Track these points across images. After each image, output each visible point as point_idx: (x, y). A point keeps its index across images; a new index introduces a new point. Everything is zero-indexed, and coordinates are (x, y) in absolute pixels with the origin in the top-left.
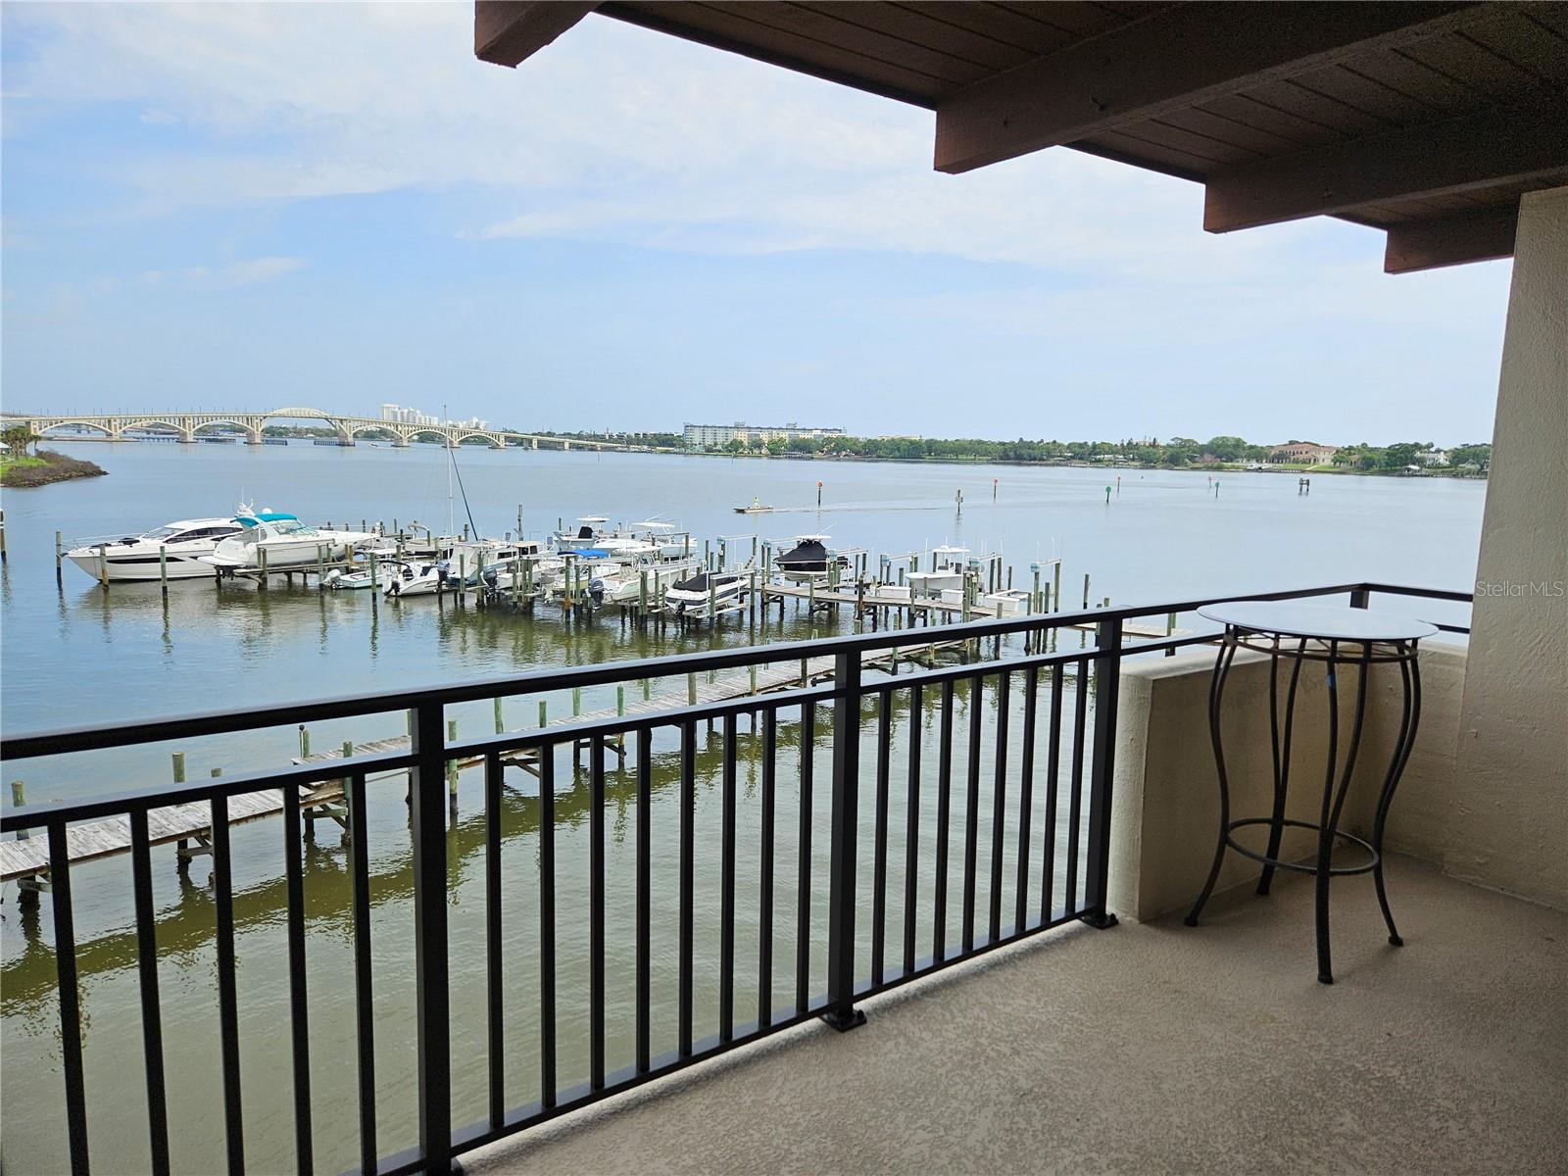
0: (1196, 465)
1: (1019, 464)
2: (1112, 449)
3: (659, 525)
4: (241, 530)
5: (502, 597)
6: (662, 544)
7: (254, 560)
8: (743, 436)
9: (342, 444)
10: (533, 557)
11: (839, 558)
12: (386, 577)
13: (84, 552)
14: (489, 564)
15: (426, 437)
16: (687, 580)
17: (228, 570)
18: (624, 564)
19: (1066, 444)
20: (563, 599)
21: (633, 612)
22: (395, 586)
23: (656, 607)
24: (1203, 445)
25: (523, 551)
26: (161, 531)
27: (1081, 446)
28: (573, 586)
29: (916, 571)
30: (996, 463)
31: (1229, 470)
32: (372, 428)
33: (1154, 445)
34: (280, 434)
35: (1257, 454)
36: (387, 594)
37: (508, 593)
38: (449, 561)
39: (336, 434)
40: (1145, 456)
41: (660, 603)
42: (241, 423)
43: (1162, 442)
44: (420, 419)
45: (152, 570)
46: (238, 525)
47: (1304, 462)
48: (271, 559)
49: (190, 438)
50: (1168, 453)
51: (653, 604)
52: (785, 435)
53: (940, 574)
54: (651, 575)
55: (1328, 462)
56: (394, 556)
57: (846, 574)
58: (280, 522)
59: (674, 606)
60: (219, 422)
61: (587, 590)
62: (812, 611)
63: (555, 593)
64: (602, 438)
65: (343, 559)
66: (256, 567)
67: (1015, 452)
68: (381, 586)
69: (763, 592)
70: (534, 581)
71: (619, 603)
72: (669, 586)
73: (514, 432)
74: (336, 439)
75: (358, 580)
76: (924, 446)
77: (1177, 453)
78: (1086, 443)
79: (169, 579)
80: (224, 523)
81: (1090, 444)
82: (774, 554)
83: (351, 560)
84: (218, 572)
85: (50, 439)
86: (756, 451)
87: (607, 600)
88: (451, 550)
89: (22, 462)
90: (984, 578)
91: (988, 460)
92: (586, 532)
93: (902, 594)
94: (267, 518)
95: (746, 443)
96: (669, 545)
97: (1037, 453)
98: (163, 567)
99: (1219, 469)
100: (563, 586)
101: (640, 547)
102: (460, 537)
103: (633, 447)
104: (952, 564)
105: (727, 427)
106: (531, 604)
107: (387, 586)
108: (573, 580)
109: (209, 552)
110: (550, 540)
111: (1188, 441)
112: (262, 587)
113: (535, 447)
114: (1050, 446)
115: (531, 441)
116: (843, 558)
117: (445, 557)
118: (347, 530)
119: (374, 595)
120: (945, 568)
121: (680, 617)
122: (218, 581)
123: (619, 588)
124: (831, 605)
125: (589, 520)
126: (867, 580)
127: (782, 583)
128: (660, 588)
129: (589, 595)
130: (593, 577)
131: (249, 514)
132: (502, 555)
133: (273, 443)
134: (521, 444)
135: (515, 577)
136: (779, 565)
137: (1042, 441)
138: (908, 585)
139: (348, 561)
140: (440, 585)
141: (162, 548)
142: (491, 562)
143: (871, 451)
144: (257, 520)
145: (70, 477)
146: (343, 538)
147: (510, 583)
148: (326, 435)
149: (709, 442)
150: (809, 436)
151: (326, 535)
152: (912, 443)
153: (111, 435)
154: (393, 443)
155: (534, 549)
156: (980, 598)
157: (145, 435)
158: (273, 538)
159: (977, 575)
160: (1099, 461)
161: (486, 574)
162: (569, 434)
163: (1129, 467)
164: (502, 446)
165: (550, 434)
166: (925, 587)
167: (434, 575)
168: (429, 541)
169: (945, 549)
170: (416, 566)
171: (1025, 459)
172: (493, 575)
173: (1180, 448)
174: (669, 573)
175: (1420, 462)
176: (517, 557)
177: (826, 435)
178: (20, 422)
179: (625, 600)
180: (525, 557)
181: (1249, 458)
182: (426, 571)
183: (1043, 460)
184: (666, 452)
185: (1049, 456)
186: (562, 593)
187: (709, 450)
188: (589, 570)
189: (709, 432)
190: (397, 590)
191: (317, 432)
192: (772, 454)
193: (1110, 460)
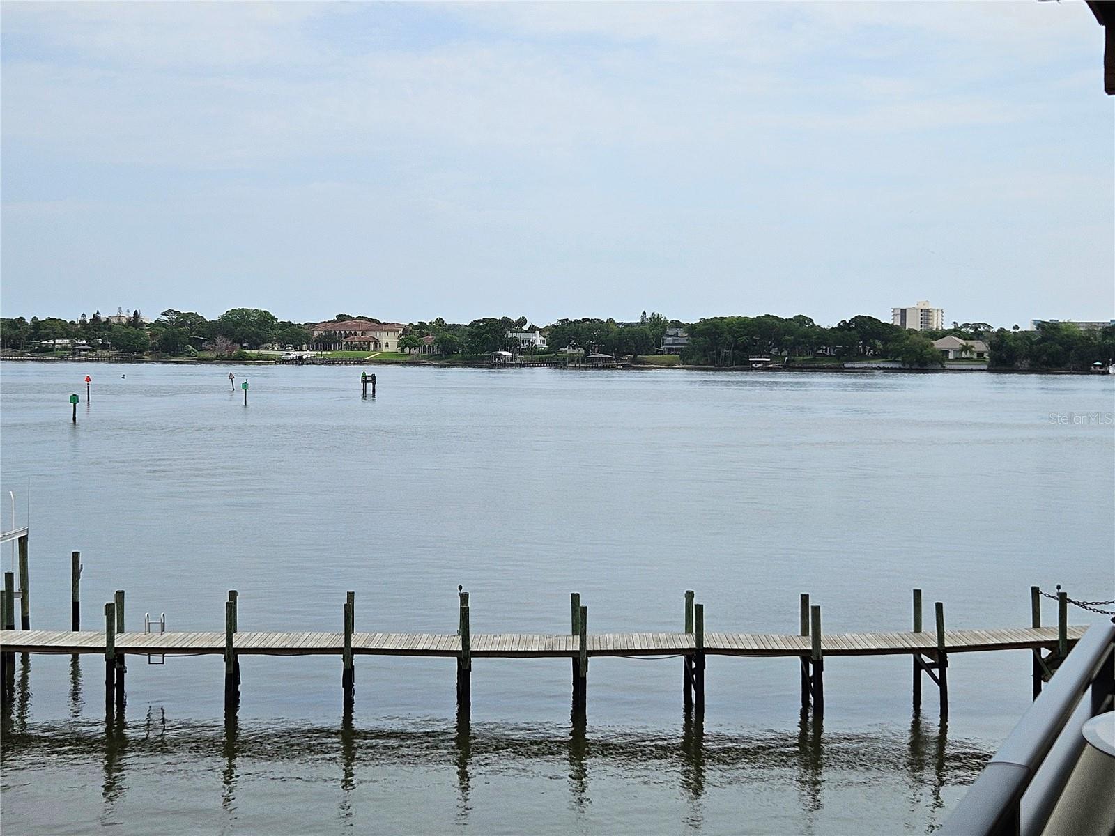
0: (206, 355)
2: (67, 330)
24: (211, 323)
33: (135, 321)
35: (293, 335)
40: (122, 341)
43: (149, 317)
47: (360, 348)
50: (159, 336)
55: (394, 347)
77: (174, 335)
81: (28, 321)
99: (241, 360)
111: (189, 315)
160: (48, 350)
163: (97, 359)
173: (177, 326)
175: (512, 345)
181: (284, 342)
193: (65, 349)
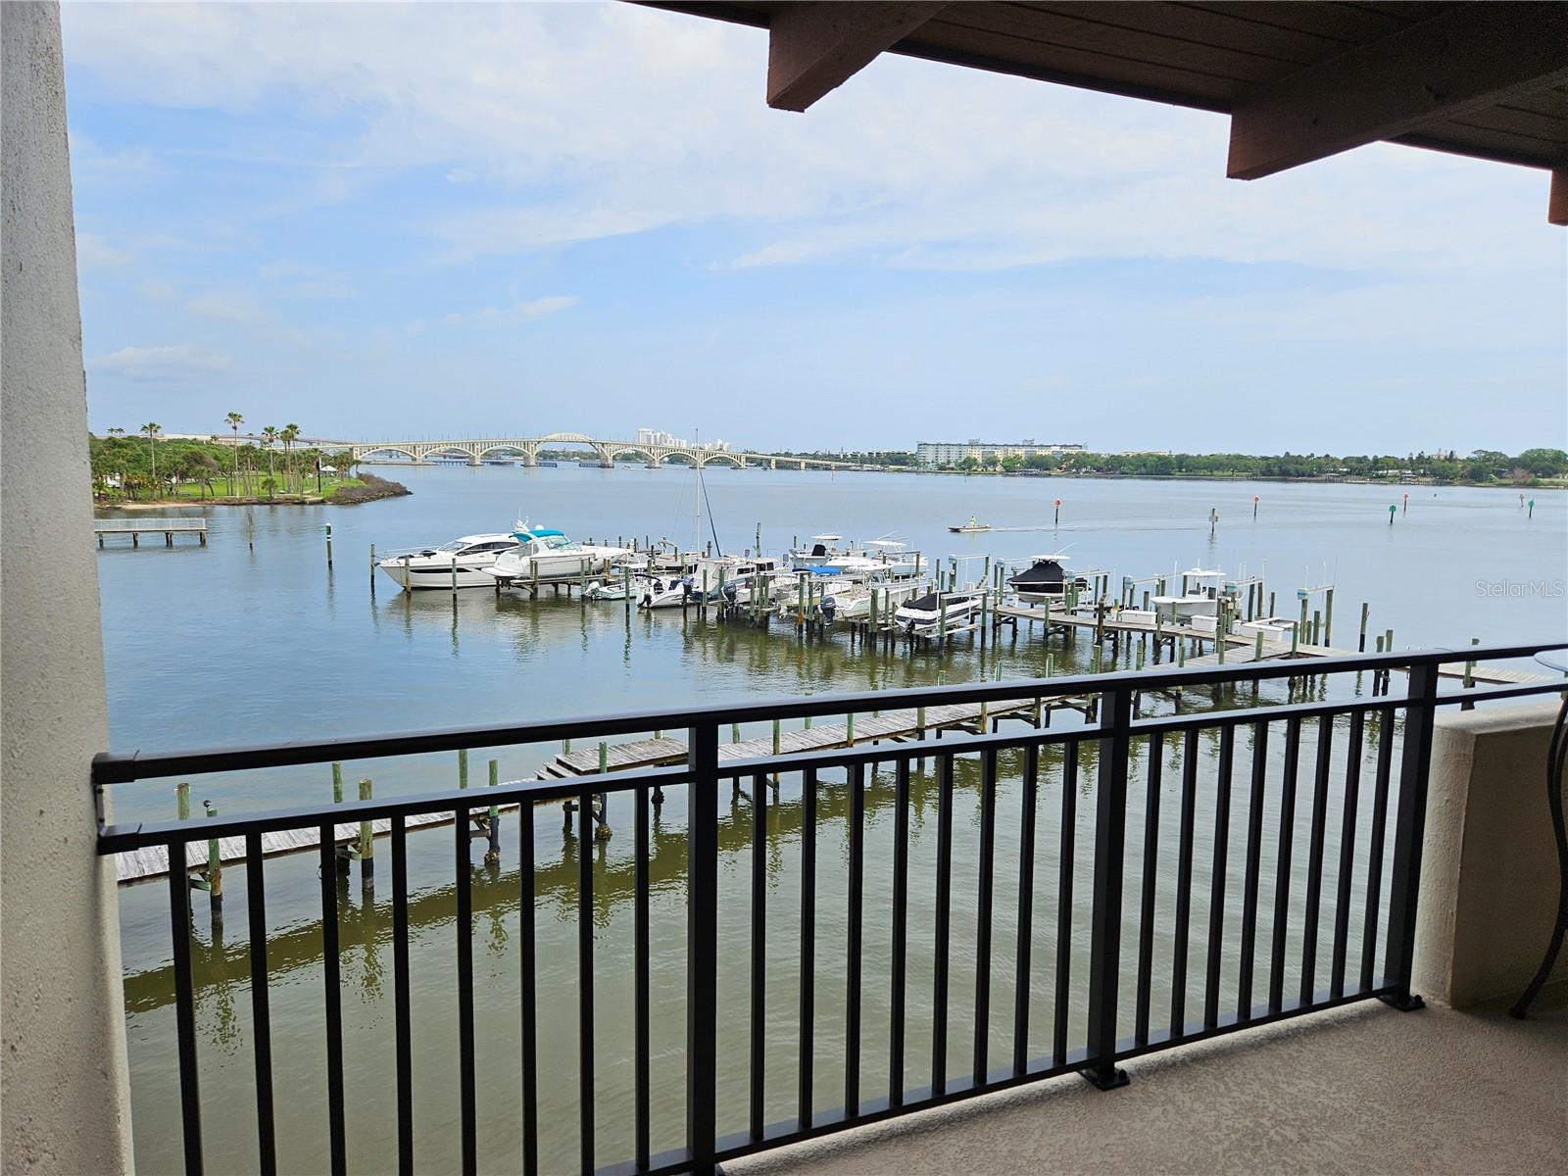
0: (1504, 481)
1: (1286, 481)
2: (1398, 464)
3: (891, 543)
4: (517, 544)
5: (740, 612)
6: (893, 563)
7: (528, 572)
8: (977, 454)
9: (603, 466)
10: (769, 573)
11: (1077, 580)
12: (640, 589)
13: (393, 562)
14: (729, 580)
15: (676, 459)
16: (917, 599)
17: (505, 581)
18: (855, 582)
19: (1341, 458)
20: (796, 615)
21: (863, 629)
22: (648, 598)
23: (886, 625)
24: (1512, 459)
25: (761, 567)
26: (453, 544)
27: (1359, 460)
28: (806, 602)
29: (1163, 595)
30: (1256, 480)
31: (1545, 486)
32: (629, 451)
33: (1451, 458)
34: (551, 457)
36: (640, 605)
37: (745, 608)
38: (694, 575)
39: (598, 457)
40: (1439, 471)
41: (890, 621)
42: (519, 448)
43: (1462, 455)
44: (671, 441)
45: (444, 580)
46: (515, 540)
48: (542, 571)
49: (478, 462)
50: (1469, 468)
51: (883, 622)
52: (1021, 452)
53: (1190, 599)
54: (882, 593)
56: (645, 570)
57: (1085, 596)
58: (550, 537)
59: (903, 625)
60: (501, 447)
61: (819, 606)
62: (1047, 634)
63: (789, 609)
64: (836, 458)
65: (601, 572)
66: (529, 578)
67: (1280, 467)
68: (635, 597)
69: (995, 612)
70: (769, 597)
71: (850, 620)
72: (899, 605)
73: (755, 453)
74: (598, 462)
75: (616, 592)
76: (1175, 462)
77: (1480, 467)
78: (1365, 457)
79: (459, 588)
80: (504, 538)
81: (1371, 458)
82: (1009, 574)
83: (609, 573)
84: (498, 582)
85: (368, 463)
86: (990, 469)
87: (838, 617)
88: (696, 566)
89: (346, 483)
90: (1242, 604)
91: (1247, 476)
92: (819, 550)
93: (1147, 619)
94: (540, 535)
95: (980, 460)
96: (900, 563)
97: (1305, 468)
98: (454, 576)
99: (1534, 485)
100: (796, 602)
101: (872, 565)
102: (703, 553)
103: (866, 466)
104: (1205, 588)
105: (960, 445)
106: (766, 618)
107: (640, 599)
108: (806, 596)
109: (491, 564)
110: (785, 558)
111: (1493, 454)
112: (533, 596)
113: (773, 467)
114: (1322, 461)
115: (769, 462)
116: (1082, 580)
117: (691, 572)
118: (606, 545)
119: (628, 606)
120: (1197, 592)
121: (909, 636)
122: (498, 590)
123: (850, 605)
124: (1067, 628)
125: (822, 538)
126: (1108, 603)
127: (1015, 604)
128: (890, 606)
129: (821, 611)
130: (825, 594)
131: (524, 530)
132: (741, 571)
133: (545, 465)
134: (760, 465)
135: (752, 592)
136: (1013, 586)
137: (1312, 455)
138: (1154, 608)
139: (606, 574)
140: (685, 598)
141: (454, 560)
142: (731, 577)
143: (1114, 467)
144: (532, 536)
145: (383, 496)
146: (603, 553)
147: (747, 598)
148: (590, 458)
149: (942, 460)
150: (1047, 453)
151: (588, 550)
152: (1160, 458)
153: (415, 459)
154: (646, 465)
155: (771, 566)
156: (1236, 625)
157: (442, 459)
158: (544, 552)
159: (1233, 601)
160: (1382, 477)
161: (726, 589)
162: (806, 454)
163: (1419, 483)
164: (743, 466)
165: (787, 455)
166: (1174, 612)
167: (680, 590)
168: (676, 556)
169: (1197, 572)
170: (666, 580)
171: (1291, 475)
172: (732, 590)
173: (1484, 461)
174: (900, 591)
176: (754, 574)
177: (1065, 451)
178: (345, 448)
179: (855, 617)
180: (762, 573)
182: (674, 585)
183: (1314, 476)
184: (898, 471)
185: (1321, 470)
186: (796, 608)
187: (942, 468)
188: (821, 587)
189: (942, 451)
190: (649, 602)
191: (581, 455)
192: (1007, 471)
193: (1395, 476)
